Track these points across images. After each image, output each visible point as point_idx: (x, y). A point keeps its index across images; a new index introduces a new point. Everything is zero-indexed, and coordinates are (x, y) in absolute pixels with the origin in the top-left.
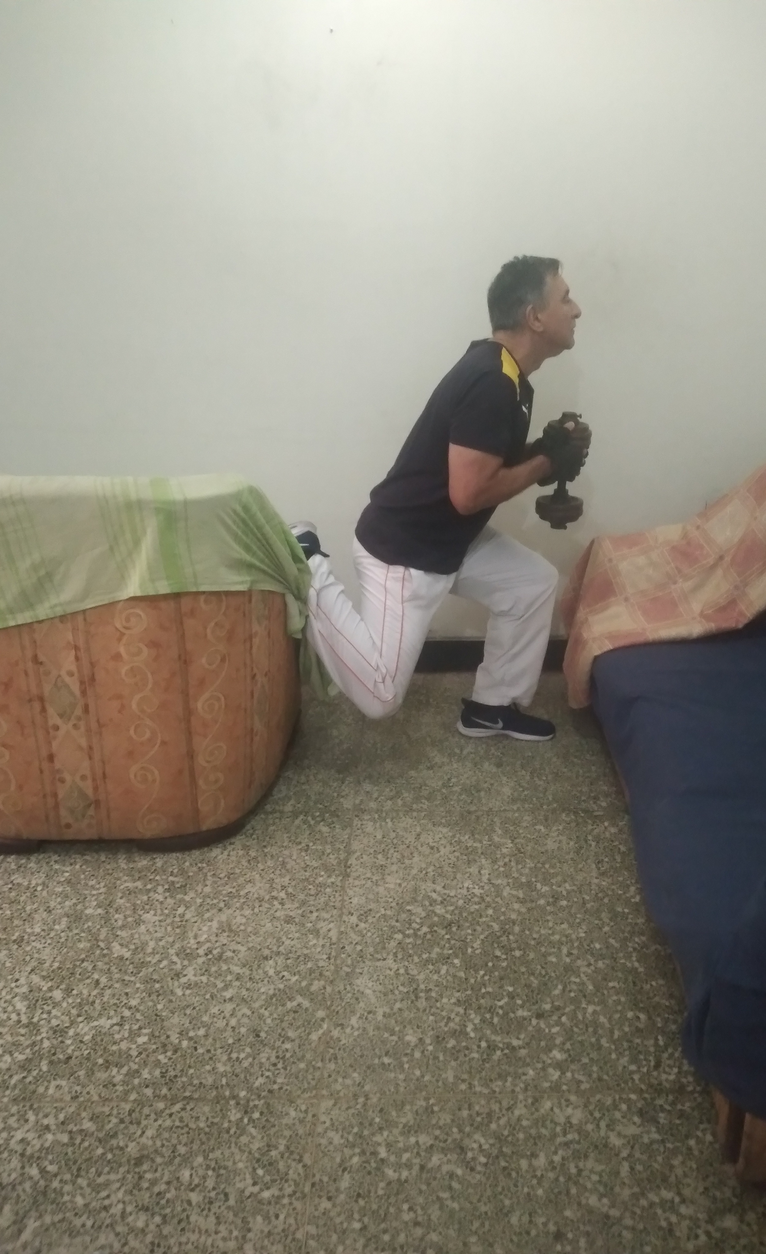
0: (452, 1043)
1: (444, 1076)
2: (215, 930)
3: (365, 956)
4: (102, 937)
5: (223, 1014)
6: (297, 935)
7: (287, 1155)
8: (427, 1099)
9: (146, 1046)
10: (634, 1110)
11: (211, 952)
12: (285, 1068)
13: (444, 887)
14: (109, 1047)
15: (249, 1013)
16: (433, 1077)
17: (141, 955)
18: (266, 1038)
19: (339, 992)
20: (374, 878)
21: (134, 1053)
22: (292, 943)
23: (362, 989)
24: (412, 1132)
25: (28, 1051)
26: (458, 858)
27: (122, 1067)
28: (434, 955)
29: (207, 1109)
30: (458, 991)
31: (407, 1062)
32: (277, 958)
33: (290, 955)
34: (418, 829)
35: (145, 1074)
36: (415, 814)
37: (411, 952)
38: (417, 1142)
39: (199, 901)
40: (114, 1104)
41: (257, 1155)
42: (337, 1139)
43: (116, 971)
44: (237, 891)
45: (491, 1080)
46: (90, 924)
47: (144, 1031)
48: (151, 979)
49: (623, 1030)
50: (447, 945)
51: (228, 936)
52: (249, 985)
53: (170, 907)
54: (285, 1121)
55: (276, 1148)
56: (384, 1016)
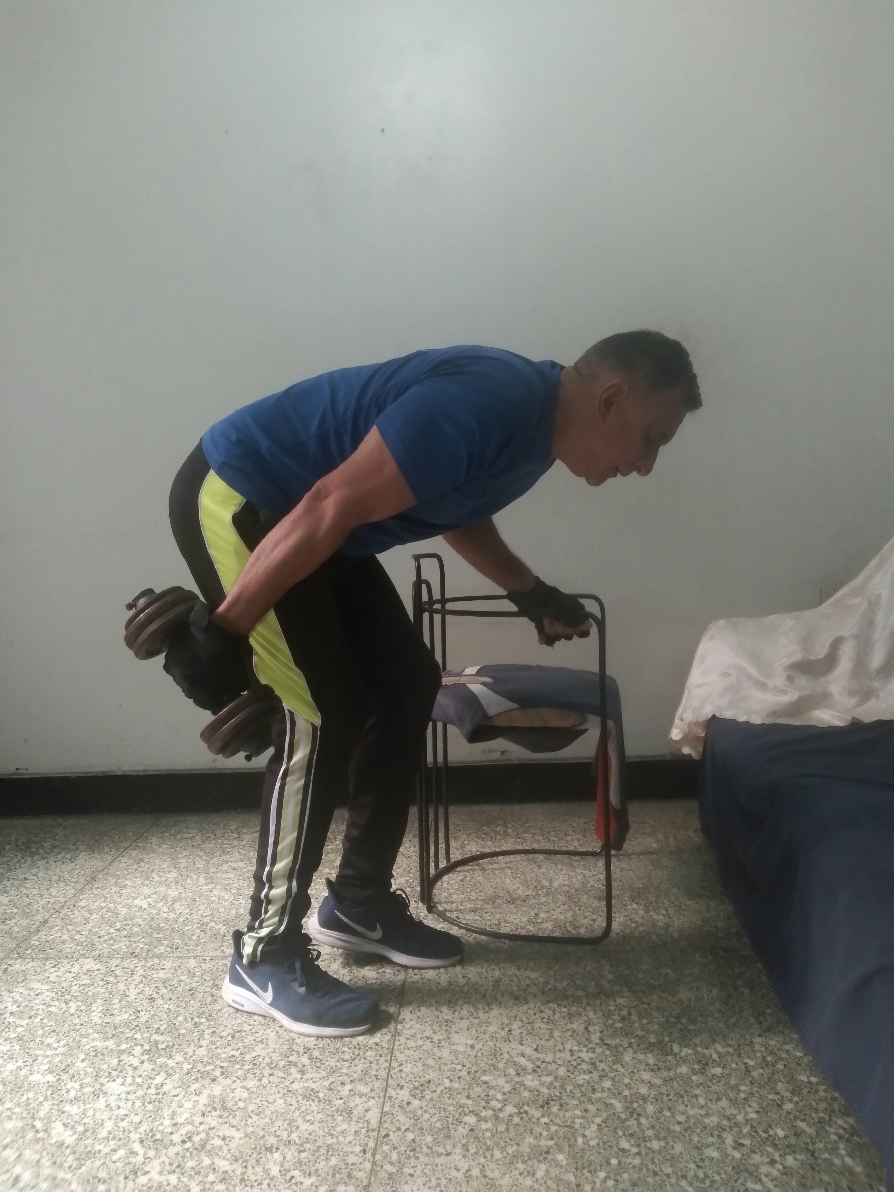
2: (201, 1107)
3: (418, 1149)
4: (41, 1114)
6: (320, 1116)
11: (190, 1138)
17: (90, 1141)
22: (311, 1128)
28: (525, 1149)
32: (286, 1150)
33: (305, 1145)
37: (489, 1143)
39: (187, 1067)
43: (48, 1164)
44: (241, 1054)
46: (31, 1095)
50: (545, 1133)
51: (220, 1117)
53: (145, 1075)
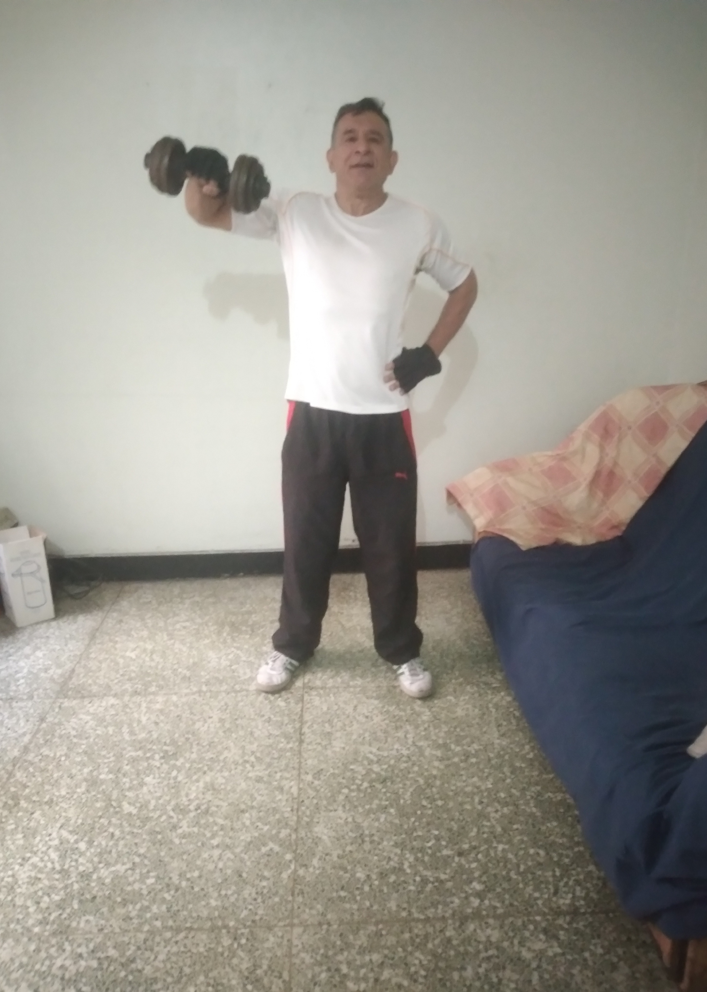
0: (392, 878)
1: (388, 905)
2: (201, 789)
3: (320, 808)
4: (114, 798)
5: (212, 859)
7: (269, 973)
8: (377, 924)
9: (153, 887)
10: (539, 929)
11: (199, 807)
12: (263, 902)
13: (378, 749)
14: (125, 888)
15: (232, 857)
16: (380, 906)
17: (145, 811)
18: (247, 878)
19: (302, 839)
20: (324, 743)
21: (145, 892)
22: (263, 798)
23: (319, 835)
24: (367, 952)
25: (62, 893)
26: (387, 725)
27: (136, 904)
28: (374, 806)
29: (204, 937)
30: (395, 835)
31: (359, 895)
32: (251, 811)
33: (261, 808)
34: (355, 702)
35: (155, 909)
36: (352, 689)
37: (356, 803)
38: (371, 960)
39: (188, 765)
40: (131, 934)
41: (246, 974)
42: (308, 960)
43: (126, 825)
44: (217, 756)
45: (426, 908)
46: (104, 787)
47: (152, 874)
48: (155, 831)
49: (527, 864)
50: (384, 798)
52: (231, 834)
53: (165, 771)
54: (266, 945)
55: (260, 967)
56: (338, 857)
